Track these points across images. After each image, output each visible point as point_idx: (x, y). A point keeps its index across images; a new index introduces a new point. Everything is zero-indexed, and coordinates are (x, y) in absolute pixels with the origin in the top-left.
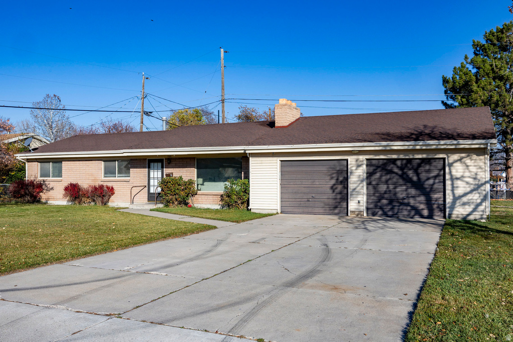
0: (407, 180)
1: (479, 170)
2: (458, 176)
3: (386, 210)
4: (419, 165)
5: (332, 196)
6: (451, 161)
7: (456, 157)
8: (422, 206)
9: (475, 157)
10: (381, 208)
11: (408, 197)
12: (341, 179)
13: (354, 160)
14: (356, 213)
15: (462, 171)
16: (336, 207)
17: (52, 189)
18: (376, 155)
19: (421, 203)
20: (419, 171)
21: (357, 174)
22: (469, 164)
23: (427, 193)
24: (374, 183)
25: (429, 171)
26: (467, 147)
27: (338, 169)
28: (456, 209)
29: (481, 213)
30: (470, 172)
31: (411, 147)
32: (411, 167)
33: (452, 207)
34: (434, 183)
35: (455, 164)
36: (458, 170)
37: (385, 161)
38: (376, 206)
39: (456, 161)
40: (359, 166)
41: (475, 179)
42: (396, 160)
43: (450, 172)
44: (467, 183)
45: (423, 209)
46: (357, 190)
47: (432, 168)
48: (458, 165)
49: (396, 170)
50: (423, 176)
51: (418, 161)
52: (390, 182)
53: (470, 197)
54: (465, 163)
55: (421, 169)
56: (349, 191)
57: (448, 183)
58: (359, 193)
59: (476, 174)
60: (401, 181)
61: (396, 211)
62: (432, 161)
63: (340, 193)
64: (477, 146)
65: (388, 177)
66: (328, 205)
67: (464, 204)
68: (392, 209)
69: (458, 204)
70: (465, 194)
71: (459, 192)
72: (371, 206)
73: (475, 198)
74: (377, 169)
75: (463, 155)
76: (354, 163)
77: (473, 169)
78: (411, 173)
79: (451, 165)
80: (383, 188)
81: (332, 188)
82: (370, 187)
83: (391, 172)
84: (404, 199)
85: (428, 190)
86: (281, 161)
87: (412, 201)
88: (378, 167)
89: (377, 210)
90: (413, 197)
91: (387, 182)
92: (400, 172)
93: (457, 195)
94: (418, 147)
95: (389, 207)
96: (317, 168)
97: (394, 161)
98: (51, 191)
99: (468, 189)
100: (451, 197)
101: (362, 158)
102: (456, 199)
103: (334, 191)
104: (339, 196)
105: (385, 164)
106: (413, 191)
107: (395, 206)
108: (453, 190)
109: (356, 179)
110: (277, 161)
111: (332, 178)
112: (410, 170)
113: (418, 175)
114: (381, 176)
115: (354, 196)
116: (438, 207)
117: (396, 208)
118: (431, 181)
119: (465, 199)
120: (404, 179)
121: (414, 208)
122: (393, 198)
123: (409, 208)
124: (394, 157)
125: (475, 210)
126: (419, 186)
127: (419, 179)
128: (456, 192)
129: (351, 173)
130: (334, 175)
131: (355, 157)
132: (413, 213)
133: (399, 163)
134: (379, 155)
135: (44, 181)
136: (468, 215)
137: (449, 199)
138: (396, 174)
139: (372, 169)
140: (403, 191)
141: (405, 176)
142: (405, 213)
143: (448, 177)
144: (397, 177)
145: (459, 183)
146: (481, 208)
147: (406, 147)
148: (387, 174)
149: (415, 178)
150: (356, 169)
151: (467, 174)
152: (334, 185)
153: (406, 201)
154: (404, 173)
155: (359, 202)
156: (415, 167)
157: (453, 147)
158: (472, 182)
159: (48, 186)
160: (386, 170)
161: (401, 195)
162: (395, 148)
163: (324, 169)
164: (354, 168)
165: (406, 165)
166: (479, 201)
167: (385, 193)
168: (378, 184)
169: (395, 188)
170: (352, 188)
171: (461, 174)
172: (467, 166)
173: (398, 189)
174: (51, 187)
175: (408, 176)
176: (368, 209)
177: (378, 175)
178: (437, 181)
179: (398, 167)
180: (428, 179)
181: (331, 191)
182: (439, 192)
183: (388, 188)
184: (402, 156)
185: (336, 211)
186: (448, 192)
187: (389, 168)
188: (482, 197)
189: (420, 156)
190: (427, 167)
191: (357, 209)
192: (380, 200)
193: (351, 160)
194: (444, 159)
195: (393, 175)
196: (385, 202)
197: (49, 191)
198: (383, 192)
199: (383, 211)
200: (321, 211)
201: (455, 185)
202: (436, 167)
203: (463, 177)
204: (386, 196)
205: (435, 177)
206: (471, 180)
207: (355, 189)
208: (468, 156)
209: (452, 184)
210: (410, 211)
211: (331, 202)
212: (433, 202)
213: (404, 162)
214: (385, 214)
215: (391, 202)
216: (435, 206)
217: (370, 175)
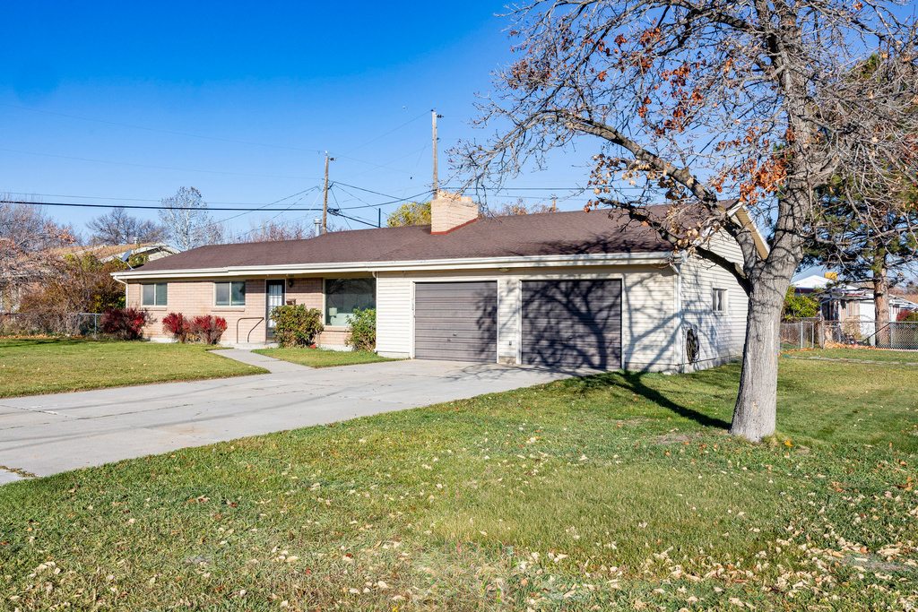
0: (574, 312)
1: (666, 298)
2: (638, 307)
3: (546, 356)
4: (589, 290)
5: (478, 334)
6: (628, 284)
7: (634, 277)
8: (592, 351)
9: (660, 277)
10: (540, 353)
11: (574, 337)
12: (489, 309)
13: (505, 282)
14: (507, 359)
15: (643, 298)
16: (482, 351)
17: (155, 320)
18: (532, 274)
19: (591, 346)
20: (589, 298)
21: (508, 302)
22: (651, 288)
23: (598, 331)
24: (531, 315)
25: (601, 298)
26: (644, 262)
27: (486, 294)
28: (634, 356)
29: (667, 362)
30: (653, 300)
31: (571, 263)
32: (578, 292)
33: (630, 353)
34: (608, 317)
35: (633, 289)
36: (637, 297)
37: (546, 283)
38: (533, 349)
39: (636, 284)
40: (511, 291)
41: (660, 310)
42: (559, 282)
43: (628, 300)
44: (650, 316)
45: (593, 355)
46: (507, 326)
47: (606, 294)
48: (637, 289)
49: (559, 297)
50: (595, 305)
51: (587, 283)
52: (551, 314)
53: (652, 337)
54: (646, 286)
55: (592, 296)
56: (498, 326)
57: (625, 316)
58: (510, 331)
59: (662, 304)
60: (566, 314)
61: (558, 357)
62: (606, 283)
63: (488, 330)
64: (656, 262)
65: (549, 306)
66: (473, 347)
67: (645, 348)
68: (553, 354)
69: (637, 348)
70: (647, 334)
71: (638, 330)
72: (527, 349)
73: (660, 339)
74: (538, 293)
75: (645, 275)
76: (505, 286)
77: (658, 296)
78: (578, 301)
79: (628, 290)
80: (542, 323)
81: (478, 322)
82: (526, 321)
83: (552, 299)
84: (569, 339)
85: (600, 326)
86: (416, 283)
87: (579, 343)
88: (537, 292)
89: (534, 355)
90: (581, 337)
91: (547, 314)
92: (564, 300)
93: (636, 335)
94: (580, 263)
95: (550, 352)
96: (459, 294)
97: (556, 283)
98: (154, 324)
99: (651, 326)
100: (629, 338)
101: (516, 278)
102: (635, 340)
103: (480, 328)
104: (486, 335)
105: (545, 288)
106: (580, 329)
107: (557, 349)
108: (630, 327)
109: (507, 310)
110: (410, 282)
111: (478, 308)
112: (578, 296)
113: (587, 304)
114: (540, 305)
115: (504, 334)
116: (613, 352)
117: (559, 352)
118: (604, 314)
119: (646, 341)
120: (569, 310)
121: (582, 354)
122: (555, 337)
123: (575, 353)
124: (556, 277)
125: (659, 357)
126: (588, 319)
127: (589, 310)
128: (634, 329)
129: (500, 300)
130: (481, 304)
131: (506, 278)
132: (580, 360)
133: (563, 286)
134: (536, 274)
135: (146, 310)
136: (651, 364)
137: (626, 341)
138: (560, 302)
139: (528, 295)
140: (567, 328)
141: (570, 306)
142: (570, 360)
143: (624, 307)
144: (560, 307)
145: (638, 316)
146: (667, 354)
147: (565, 264)
148: (548, 302)
149: (583, 309)
150: (507, 296)
151: (650, 303)
152: (481, 318)
153: (571, 343)
154: (569, 301)
155: (510, 344)
156: (584, 293)
157: (625, 263)
158: (656, 316)
159: (151, 317)
160: (547, 296)
161: (566, 334)
162: (551, 264)
163: (468, 294)
164: (504, 294)
165: (572, 289)
166: (665, 344)
167: (545, 330)
168: (536, 318)
169: (558, 324)
170: (502, 323)
171: (642, 303)
172: (650, 291)
173: (561, 326)
174: (154, 318)
175: (574, 305)
176: (523, 354)
177: (535, 304)
178: (612, 313)
179: (562, 292)
180: (601, 310)
181: (476, 327)
182: (615, 330)
183: (549, 322)
184: (565, 277)
185: (483, 356)
186: (625, 329)
187: (551, 294)
188: (669, 338)
189: (588, 277)
190: (600, 293)
191: (508, 353)
192: (538, 341)
193: (502, 281)
194: (620, 280)
195: (556, 304)
196: (544, 343)
197: (152, 324)
198: (542, 330)
199: (542, 357)
200: (464, 355)
201: (633, 320)
202: (610, 292)
203: (644, 307)
204: (546, 334)
205: (610, 307)
206: (654, 313)
207: (505, 324)
208: (651, 276)
209: (630, 318)
210: (576, 358)
211: (478, 343)
212: (607, 344)
213: (570, 284)
214: (544, 361)
215: (552, 343)
216: (609, 351)
217: (526, 303)
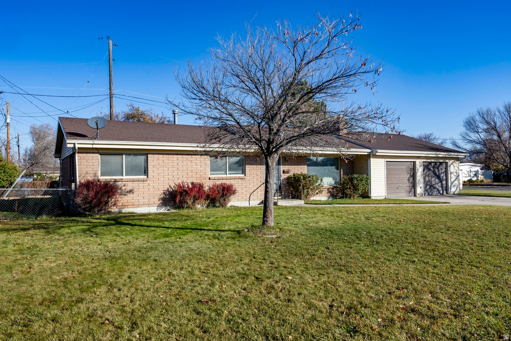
1: (458, 169)
2: (452, 172)
3: (428, 192)
5: (408, 185)
7: (451, 161)
11: (435, 184)
12: (412, 174)
14: (420, 195)
16: (410, 192)
17: (131, 191)
18: (427, 159)
19: (439, 187)
20: (439, 169)
21: (420, 170)
23: (441, 181)
25: (442, 169)
27: (410, 167)
28: (452, 189)
33: (450, 188)
35: (451, 166)
36: (452, 169)
37: (428, 163)
39: (451, 164)
40: (421, 166)
42: (432, 162)
43: (450, 170)
45: (441, 190)
50: (440, 171)
51: (439, 163)
56: (417, 181)
57: (449, 175)
58: (421, 182)
59: (457, 171)
60: (433, 175)
63: (412, 183)
65: (429, 172)
66: (407, 191)
67: (454, 186)
68: (431, 191)
69: (452, 187)
70: (454, 181)
74: (426, 167)
75: (453, 161)
76: (419, 164)
78: (436, 170)
80: (427, 179)
81: (408, 179)
83: (430, 169)
85: (442, 179)
86: (386, 161)
87: (437, 186)
89: (426, 192)
90: (437, 184)
91: (428, 175)
93: (452, 182)
96: (401, 167)
97: (430, 163)
98: (130, 196)
99: (455, 178)
100: (450, 183)
101: (422, 161)
102: (452, 184)
103: (409, 182)
104: (411, 185)
105: (428, 165)
106: (437, 181)
108: (451, 179)
109: (420, 174)
110: (382, 161)
111: (408, 173)
112: (436, 168)
114: (426, 172)
115: (419, 184)
118: (442, 175)
119: (454, 184)
120: (434, 173)
121: (438, 190)
122: (431, 184)
123: (436, 190)
125: (457, 189)
126: (438, 177)
127: (439, 173)
129: (418, 170)
130: (409, 171)
131: (419, 160)
132: (438, 192)
133: (432, 164)
135: (116, 181)
136: (455, 192)
138: (432, 170)
140: (434, 180)
142: (435, 193)
143: (449, 172)
144: (432, 173)
145: (452, 175)
151: (454, 171)
153: (435, 186)
154: (434, 170)
155: (421, 187)
156: (438, 167)
159: (123, 188)
161: (433, 183)
163: (404, 167)
164: (419, 167)
165: (435, 165)
168: (425, 177)
172: (454, 167)
173: (432, 180)
174: (128, 188)
178: (444, 174)
179: (432, 167)
180: (442, 173)
181: (407, 182)
183: (429, 179)
185: (410, 194)
186: (449, 180)
187: (429, 167)
189: (441, 161)
190: (441, 167)
191: (420, 192)
192: (426, 186)
193: (418, 162)
194: (448, 162)
196: (428, 187)
197: (125, 195)
200: (404, 194)
201: (451, 177)
202: (444, 167)
204: (428, 183)
205: (444, 172)
206: (455, 174)
207: (419, 180)
208: (455, 161)
211: (408, 188)
212: (443, 186)
213: (434, 163)
214: (429, 194)
215: (430, 187)
216: (444, 188)
217: (424, 170)
